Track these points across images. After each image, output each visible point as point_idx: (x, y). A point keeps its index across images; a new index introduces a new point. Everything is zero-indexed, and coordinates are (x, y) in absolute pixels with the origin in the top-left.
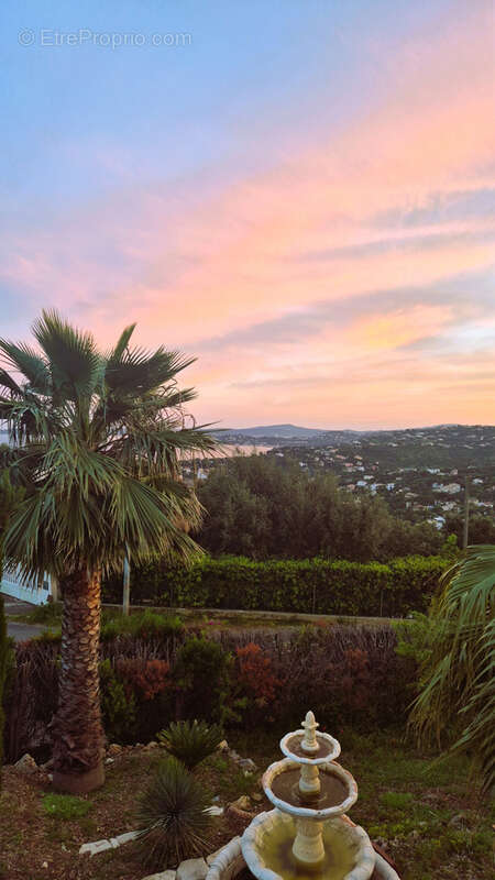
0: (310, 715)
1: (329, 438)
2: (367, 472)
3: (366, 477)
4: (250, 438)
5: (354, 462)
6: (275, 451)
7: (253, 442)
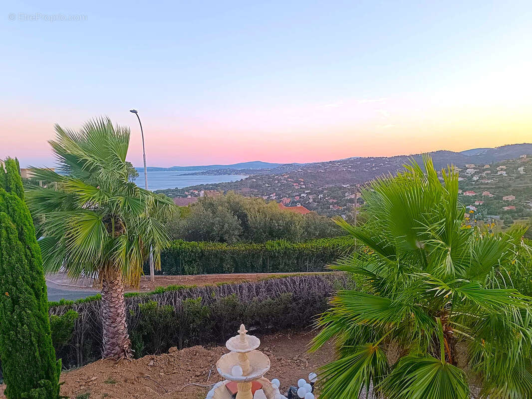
0: (242, 326)
1: (284, 168)
2: (307, 188)
3: (306, 192)
4: (234, 170)
5: (299, 182)
6: (250, 178)
7: (237, 173)
